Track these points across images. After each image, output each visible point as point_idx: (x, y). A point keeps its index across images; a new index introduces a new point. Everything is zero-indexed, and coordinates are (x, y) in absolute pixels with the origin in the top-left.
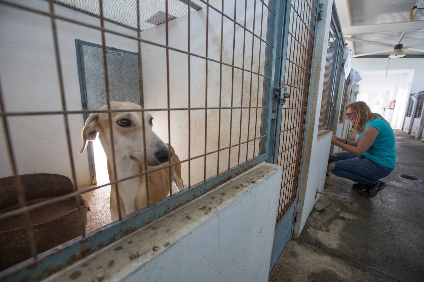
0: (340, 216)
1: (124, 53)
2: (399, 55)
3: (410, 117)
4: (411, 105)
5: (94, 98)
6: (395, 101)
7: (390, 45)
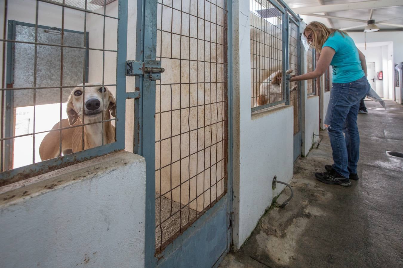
0: (306, 213)
1: (68, 33)
2: (373, 29)
3: (399, 87)
4: (397, 76)
5: (23, 78)
6: (382, 72)
7: (363, 21)
